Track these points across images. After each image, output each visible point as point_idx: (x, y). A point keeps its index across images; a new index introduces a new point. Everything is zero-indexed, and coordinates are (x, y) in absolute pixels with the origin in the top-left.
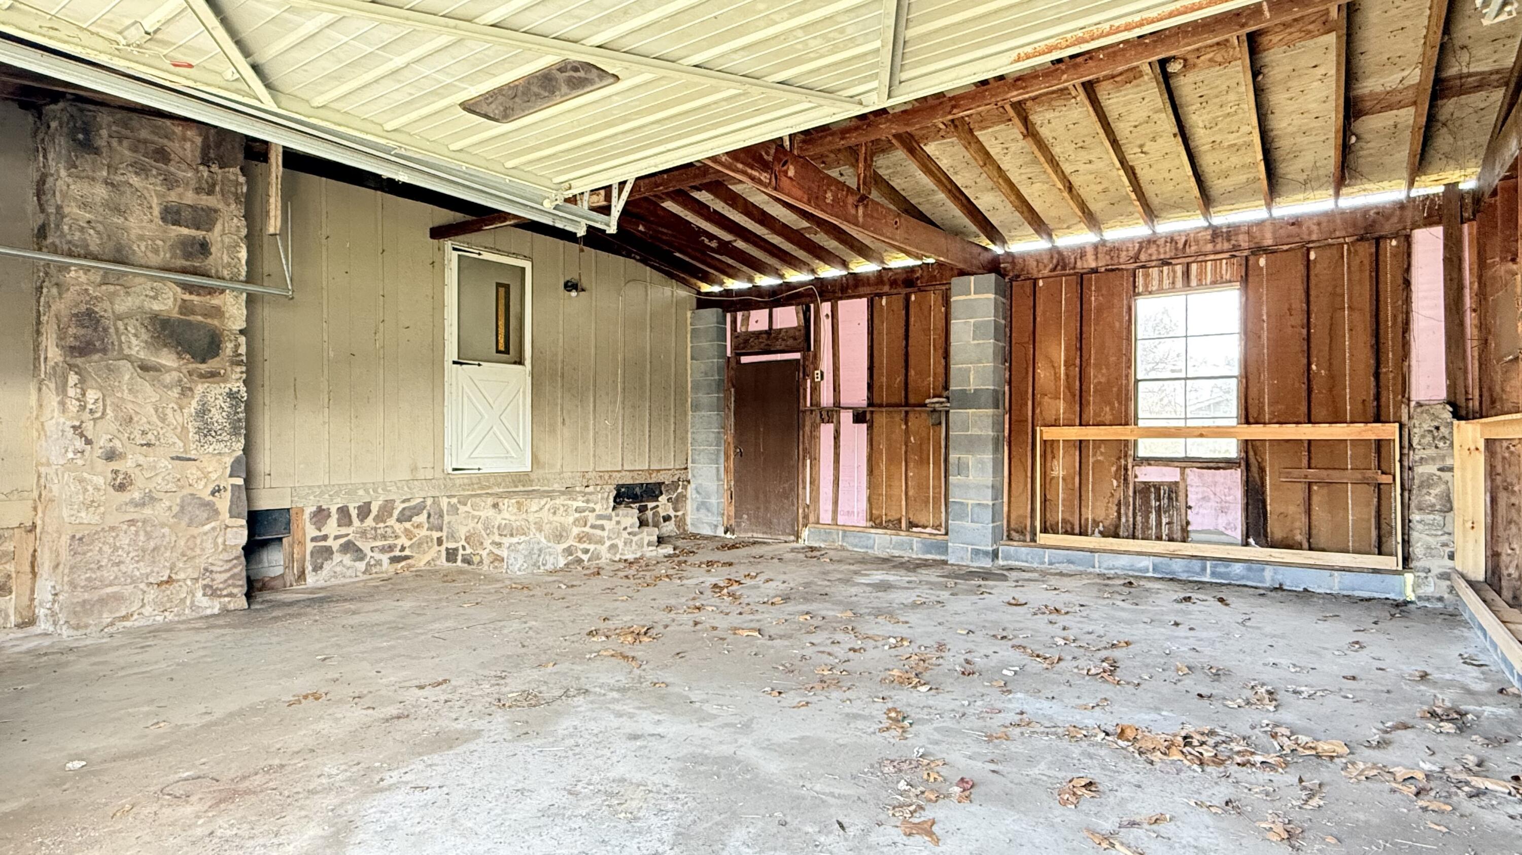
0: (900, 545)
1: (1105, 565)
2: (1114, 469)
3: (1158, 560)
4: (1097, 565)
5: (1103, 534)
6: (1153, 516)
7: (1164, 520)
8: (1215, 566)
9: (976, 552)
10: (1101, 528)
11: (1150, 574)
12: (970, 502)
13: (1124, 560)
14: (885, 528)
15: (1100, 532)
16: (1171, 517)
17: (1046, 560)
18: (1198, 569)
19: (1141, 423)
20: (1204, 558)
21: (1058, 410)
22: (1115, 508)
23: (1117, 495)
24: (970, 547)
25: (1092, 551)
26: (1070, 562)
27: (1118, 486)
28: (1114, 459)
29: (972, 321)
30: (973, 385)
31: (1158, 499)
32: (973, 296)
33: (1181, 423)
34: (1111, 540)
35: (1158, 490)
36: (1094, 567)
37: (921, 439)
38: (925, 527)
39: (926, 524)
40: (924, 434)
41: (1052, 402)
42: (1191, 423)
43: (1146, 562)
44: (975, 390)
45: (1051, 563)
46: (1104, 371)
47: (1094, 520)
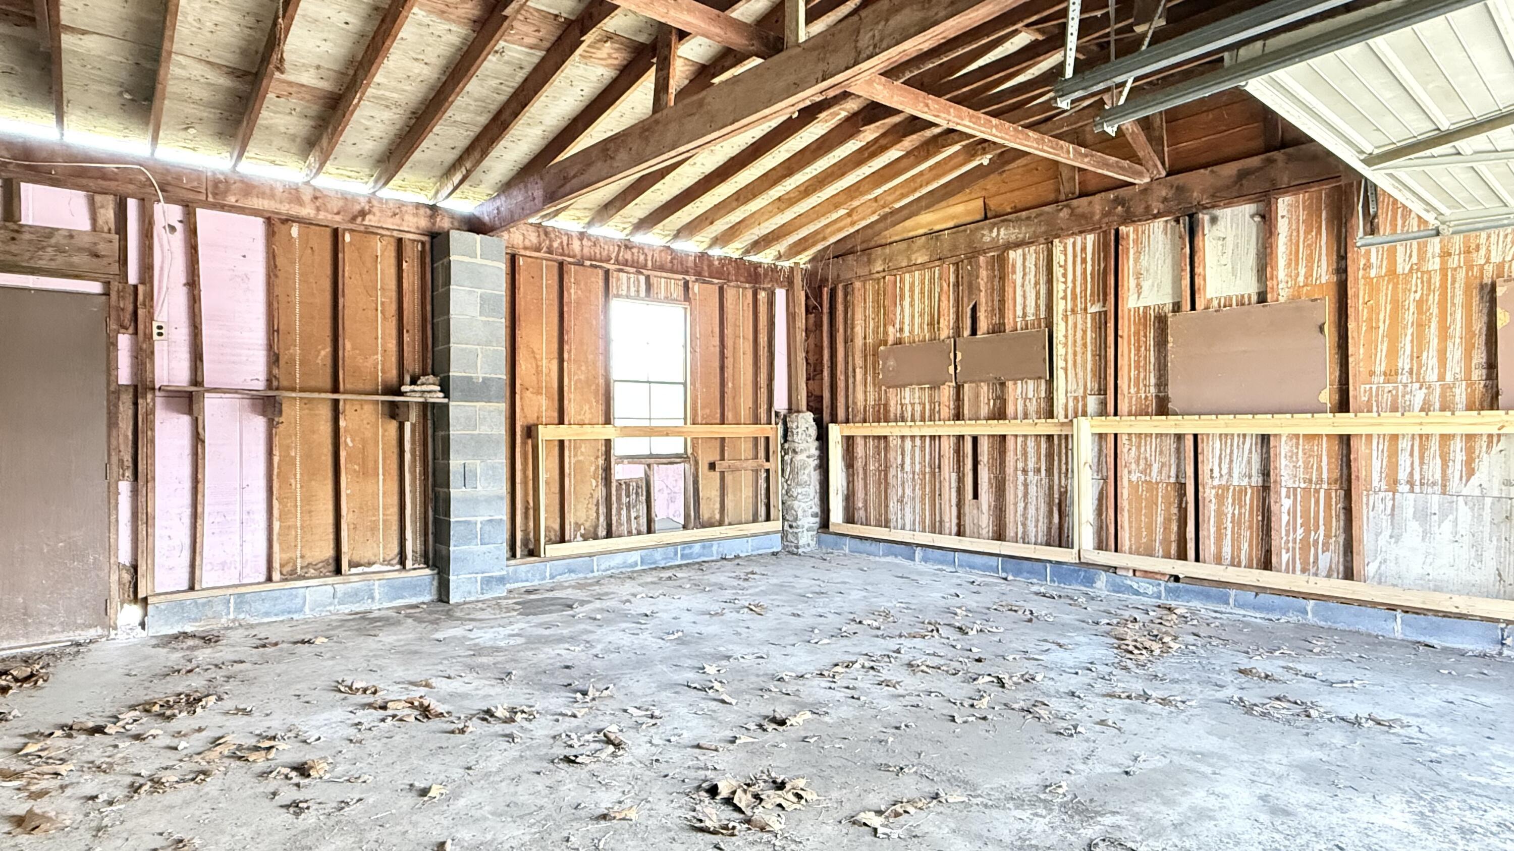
0: (355, 596)
1: (603, 567)
2: (593, 469)
3: (643, 552)
4: (595, 569)
5: (585, 538)
6: (624, 512)
7: (633, 515)
8: (684, 549)
9: (488, 582)
10: (582, 531)
11: (639, 568)
12: (479, 519)
13: (618, 559)
14: (303, 578)
15: (582, 535)
16: (638, 511)
17: (548, 574)
18: (672, 555)
19: (618, 423)
20: (674, 545)
21: (540, 406)
22: (595, 508)
23: (595, 496)
24: (479, 576)
25: (591, 555)
26: (571, 571)
27: (597, 486)
28: (593, 459)
29: (479, 291)
30: (479, 375)
31: (628, 496)
32: (479, 261)
33: (646, 423)
34: (591, 542)
35: (628, 485)
36: (593, 571)
37: (364, 441)
38: (370, 564)
39: (373, 559)
40: (368, 434)
41: (534, 397)
42: (654, 423)
43: (635, 557)
44: (484, 378)
45: (552, 577)
46: (583, 368)
47: (576, 524)
